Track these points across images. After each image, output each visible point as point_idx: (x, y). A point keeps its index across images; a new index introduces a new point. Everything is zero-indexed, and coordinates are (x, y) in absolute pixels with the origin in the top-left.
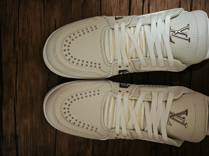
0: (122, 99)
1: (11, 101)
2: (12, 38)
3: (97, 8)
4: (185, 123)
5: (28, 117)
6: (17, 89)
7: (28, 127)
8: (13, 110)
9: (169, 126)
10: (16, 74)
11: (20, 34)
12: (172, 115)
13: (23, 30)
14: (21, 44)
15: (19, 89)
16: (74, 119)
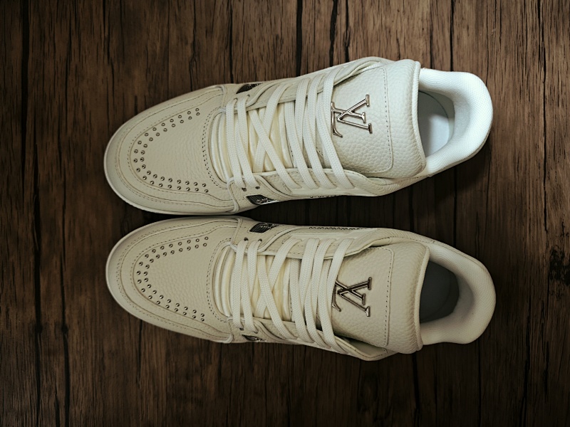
0: (246, 255)
1: (56, 260)
2: (56, 139)
3: (223, 64)
4: (366, 306)
5: (86, 291)
6: (66, 236)
7: (87, 311)
8: (58, 276)
9: (335, 311)
10: (64, 207)
11: (69, 131)
12: (341, 290)
13: (75, 122)
14: (72, 150)
15: (69, 236)
16: (159, 294)
